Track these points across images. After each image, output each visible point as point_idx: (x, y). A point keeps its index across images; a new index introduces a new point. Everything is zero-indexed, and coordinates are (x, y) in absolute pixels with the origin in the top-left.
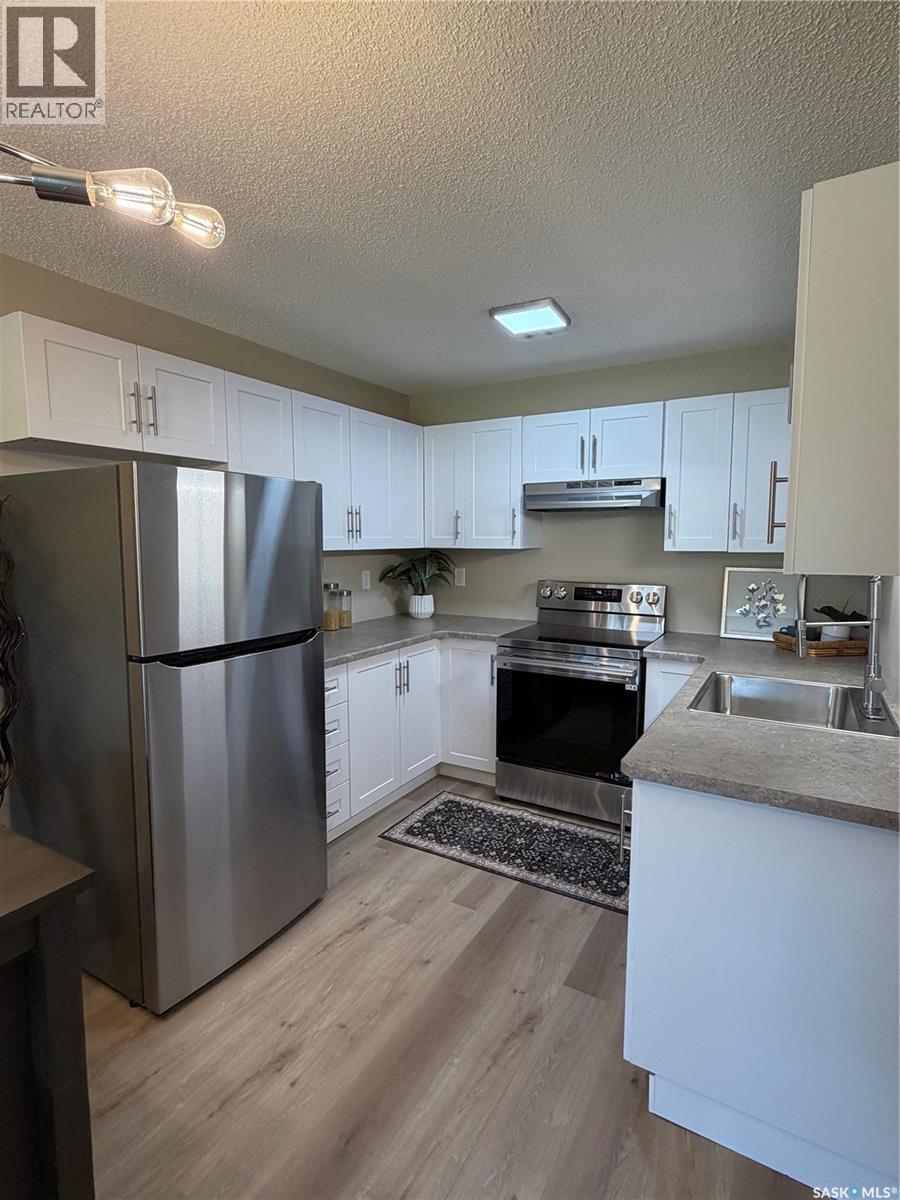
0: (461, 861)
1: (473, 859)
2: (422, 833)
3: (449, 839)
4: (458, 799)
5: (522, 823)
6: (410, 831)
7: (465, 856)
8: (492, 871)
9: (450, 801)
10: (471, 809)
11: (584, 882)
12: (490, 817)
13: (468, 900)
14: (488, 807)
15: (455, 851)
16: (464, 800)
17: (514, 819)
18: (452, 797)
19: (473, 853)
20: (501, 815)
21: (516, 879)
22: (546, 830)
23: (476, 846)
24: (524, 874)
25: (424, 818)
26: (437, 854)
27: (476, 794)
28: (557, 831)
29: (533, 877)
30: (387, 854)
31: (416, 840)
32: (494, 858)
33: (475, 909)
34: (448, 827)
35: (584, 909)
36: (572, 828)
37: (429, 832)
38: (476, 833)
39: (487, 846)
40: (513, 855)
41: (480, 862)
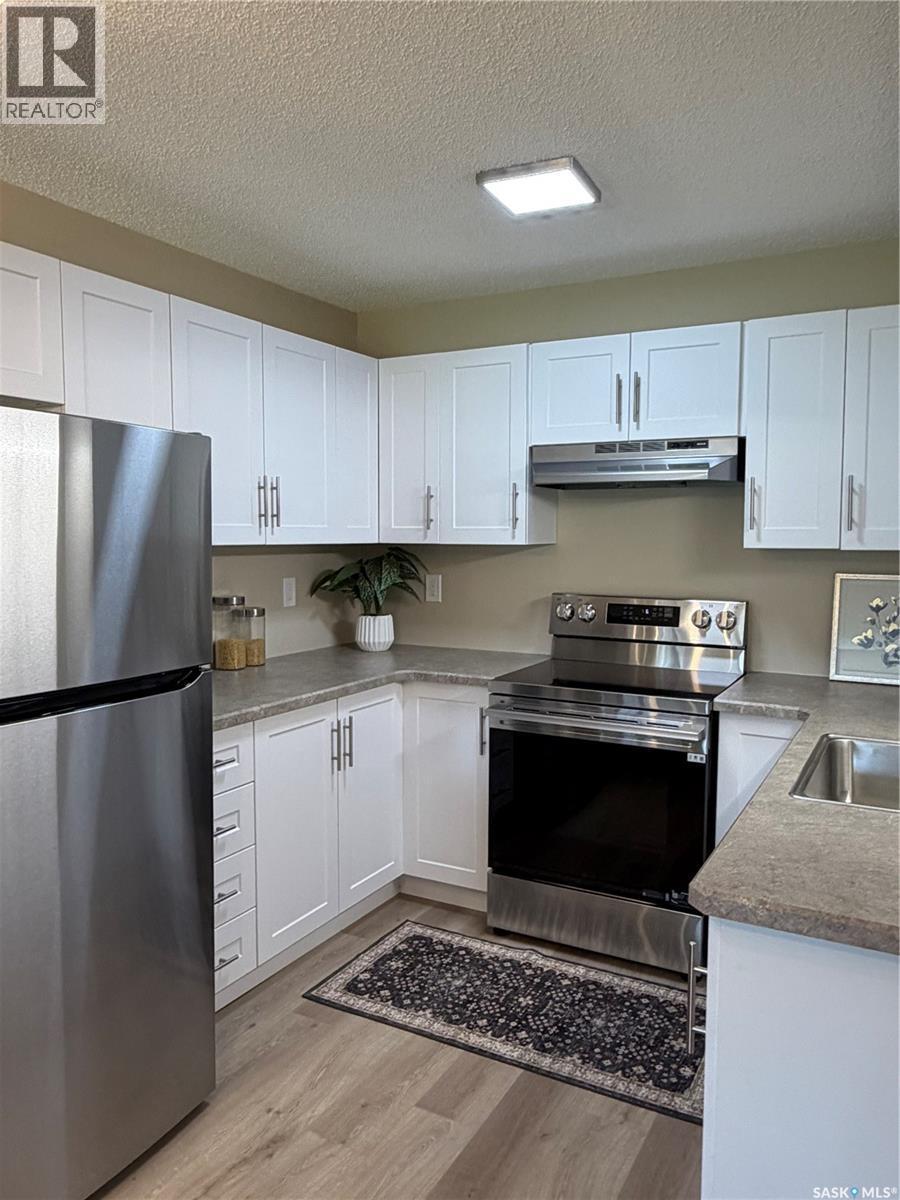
0: (431, 1036)
1: (450, 1031)
2: (371, 991)
3: (413, 1000)
4: (429, 932)
5: (528, 972)
6: (352, 988)
7: (439, 1027)
8: (481, 1052)
9: (416, 937)
10: (449, 949)
11: (625, 1069)
12: (478, 962)
13: (443, 1102)
14: (476, 946)
15: (422, 1020)
16: (439, 936)
17: (516, 965)
18: (419, 930)
19: (450, 1022)
20: (496, 959)
21: (518, 1065)
22: (566, 982)
23: (456, 1011)
24: (531, 1056)
25: (375, 964)
26: (395, 1025)
27: (457, 925)
28: (583, 985)
29: (546, 1062)
30: (315, 1026)
31: (361, 1002)
32: (483, 1031)
33: (452, 1117)
34: (413, 978)
35: (626, 1116)
36: (605, 979)
37: (382, 988)
38: (458, 989)
39: (474, 1010)
40: (513, 1024)
41: (462, 1037)
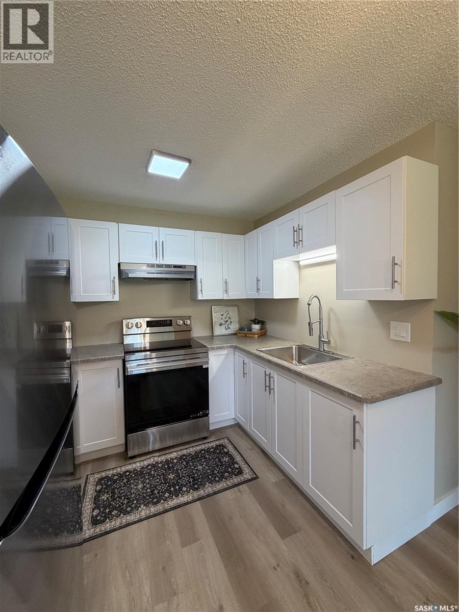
0: (155, 515)
1: (160, 507)
2: (107, 517)
3: (130, 506)
4: (104, 474)
5: (160, 465)
6: (95, 522)
7: (153, 509)
8: (179, 506)
9: (101, 479)
10: (121, 476)
11: (222, 477)
12: (139, 474)
13: (189, 537)
14: (129, 467)
15: (144, 512)
16: (110, 473)
17: (153, 466)
18: (98, 476)
19: (155, 504)
20: (142, 468)
21: (195, 501)
22: (175, 461)
23: (153, 498)
24: (196, 494)
25: (95, 503)
26: (135, 523)
27: (112, 464)
28: (181, 458)
29: (202, 492)
30: (96, 555)
31: (108, 525)
32: (171, 498)
33: (198, 540)
34: (120, 498)
35: (239, 491)
36: (185, 452)
37: (110, 512)
38: (143, 489)
39: (159, 493)
40: (177, 487)
41: (167, 506)
